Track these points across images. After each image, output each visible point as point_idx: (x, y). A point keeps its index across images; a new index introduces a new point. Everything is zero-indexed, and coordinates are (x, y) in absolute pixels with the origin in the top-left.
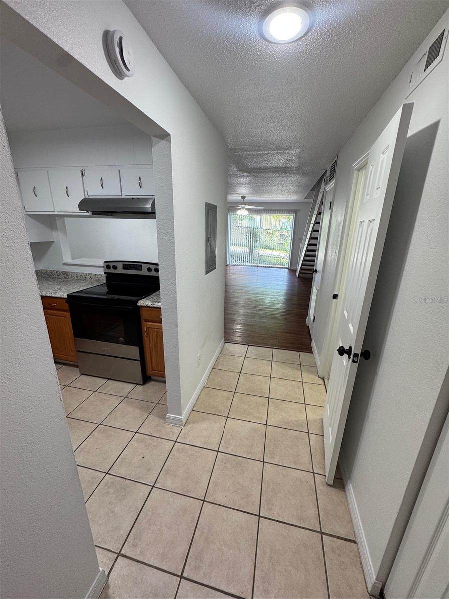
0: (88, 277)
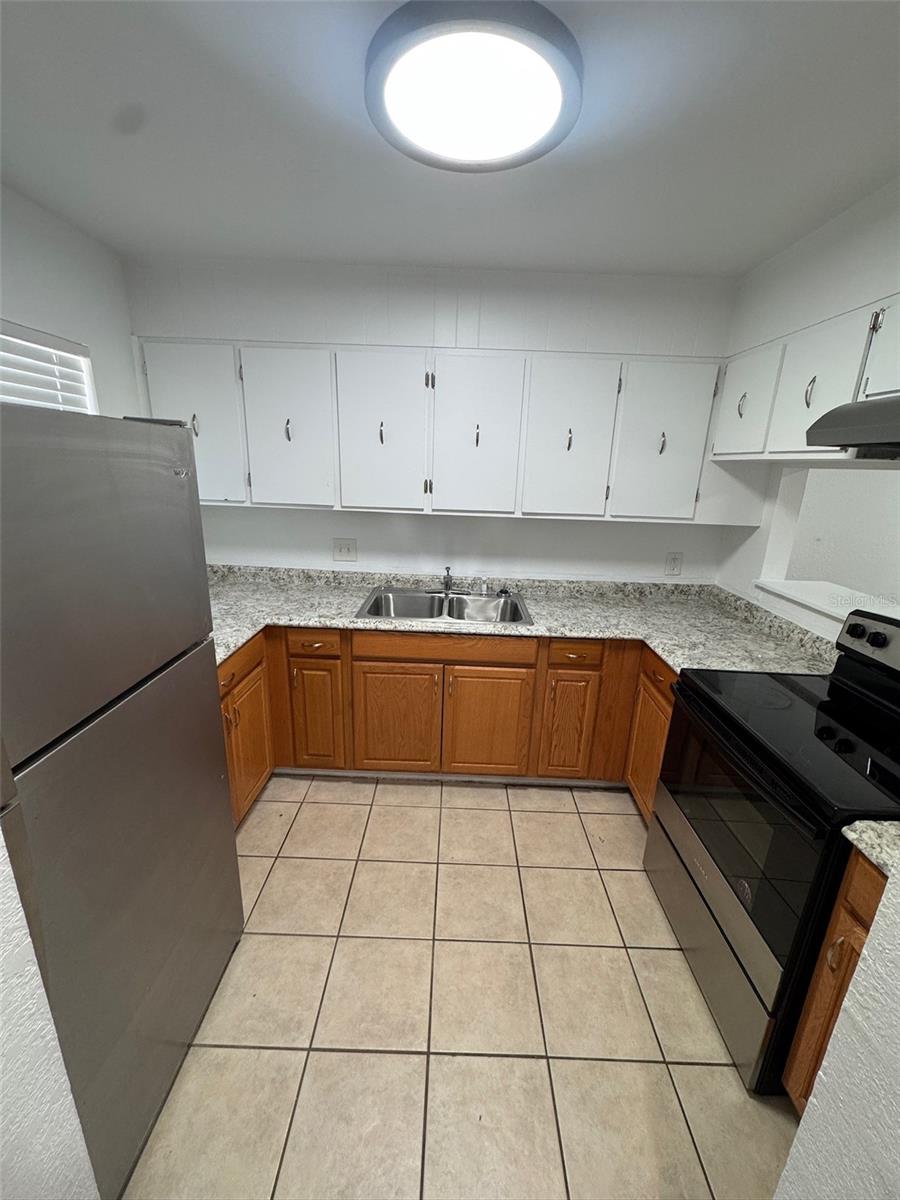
0: (796, 637)
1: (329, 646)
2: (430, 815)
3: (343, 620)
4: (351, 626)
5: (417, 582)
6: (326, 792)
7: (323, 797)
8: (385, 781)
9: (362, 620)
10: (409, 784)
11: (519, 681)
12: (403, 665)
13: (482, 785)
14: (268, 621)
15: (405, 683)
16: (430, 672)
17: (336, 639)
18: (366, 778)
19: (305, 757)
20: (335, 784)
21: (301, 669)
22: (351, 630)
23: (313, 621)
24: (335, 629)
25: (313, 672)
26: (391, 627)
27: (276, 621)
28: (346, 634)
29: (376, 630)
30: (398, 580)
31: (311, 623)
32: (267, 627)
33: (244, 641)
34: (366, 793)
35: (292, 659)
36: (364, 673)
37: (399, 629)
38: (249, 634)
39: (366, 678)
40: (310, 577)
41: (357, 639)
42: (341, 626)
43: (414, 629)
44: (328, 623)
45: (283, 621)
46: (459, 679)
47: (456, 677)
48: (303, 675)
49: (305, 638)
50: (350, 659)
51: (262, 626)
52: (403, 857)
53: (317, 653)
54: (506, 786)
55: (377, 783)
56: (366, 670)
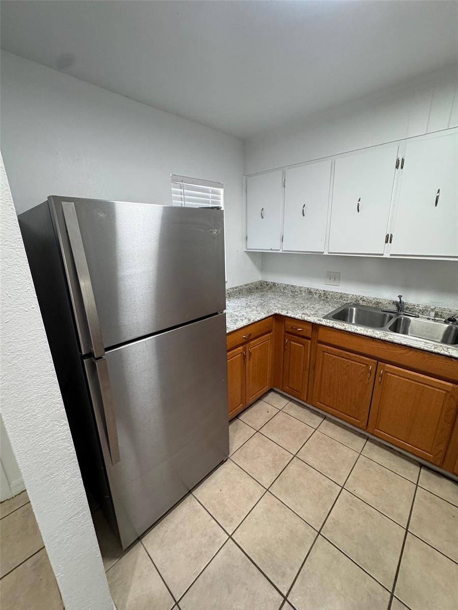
1: (305, 331)
2: (352, 455)
3: (315, 318)
4: (318, 322)
5: (378, 303)
6: (294, 410)
7: (292, 412)
8: (330, 420)
9: (325, 320)
10: (344, 428)
11: (445, 392)
12: (348, 353)
13: (400, 455)
14: (277, 312)
15: (348, 365)
16: (367, 363)
17: (310, 328)
18: (319, 413)
19: (287, 388)
20: (300, 408)
21: (290, 340)
22: (318, 324)
23: (298, 315)
24: (309, 322)
25: (296, 344)
26: (342, 328)
27: (280, 313)
28: (315, 326)
29: (332, 328)
30: (364, 300)
31: (297, 317)
32: (276, 315)
33: (259, 319)
34: (315, 421)
35: (286, 334)
36: (323, 351)
37: (347, 330)
38: (263, 316)
39: (324, 355)
40: (311, 292)
41: (321, 330)
42: (312, 321)
43: (357, 332)
44: (306, 319)
45: (284, 313)
46: (389, 374)
47: (386, 372)
48: (290, 343)
49: (295, 324)
50: (316, 341)
51: (273, 313)
52: (321, 470)
53: (299, 333)
54: (421, 466)
55: (324, 419)
56: (324, 350)
